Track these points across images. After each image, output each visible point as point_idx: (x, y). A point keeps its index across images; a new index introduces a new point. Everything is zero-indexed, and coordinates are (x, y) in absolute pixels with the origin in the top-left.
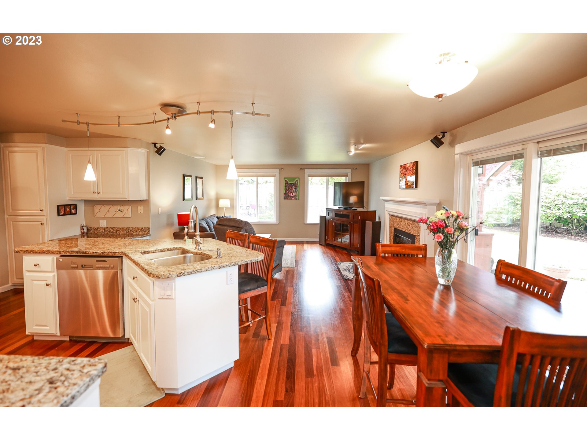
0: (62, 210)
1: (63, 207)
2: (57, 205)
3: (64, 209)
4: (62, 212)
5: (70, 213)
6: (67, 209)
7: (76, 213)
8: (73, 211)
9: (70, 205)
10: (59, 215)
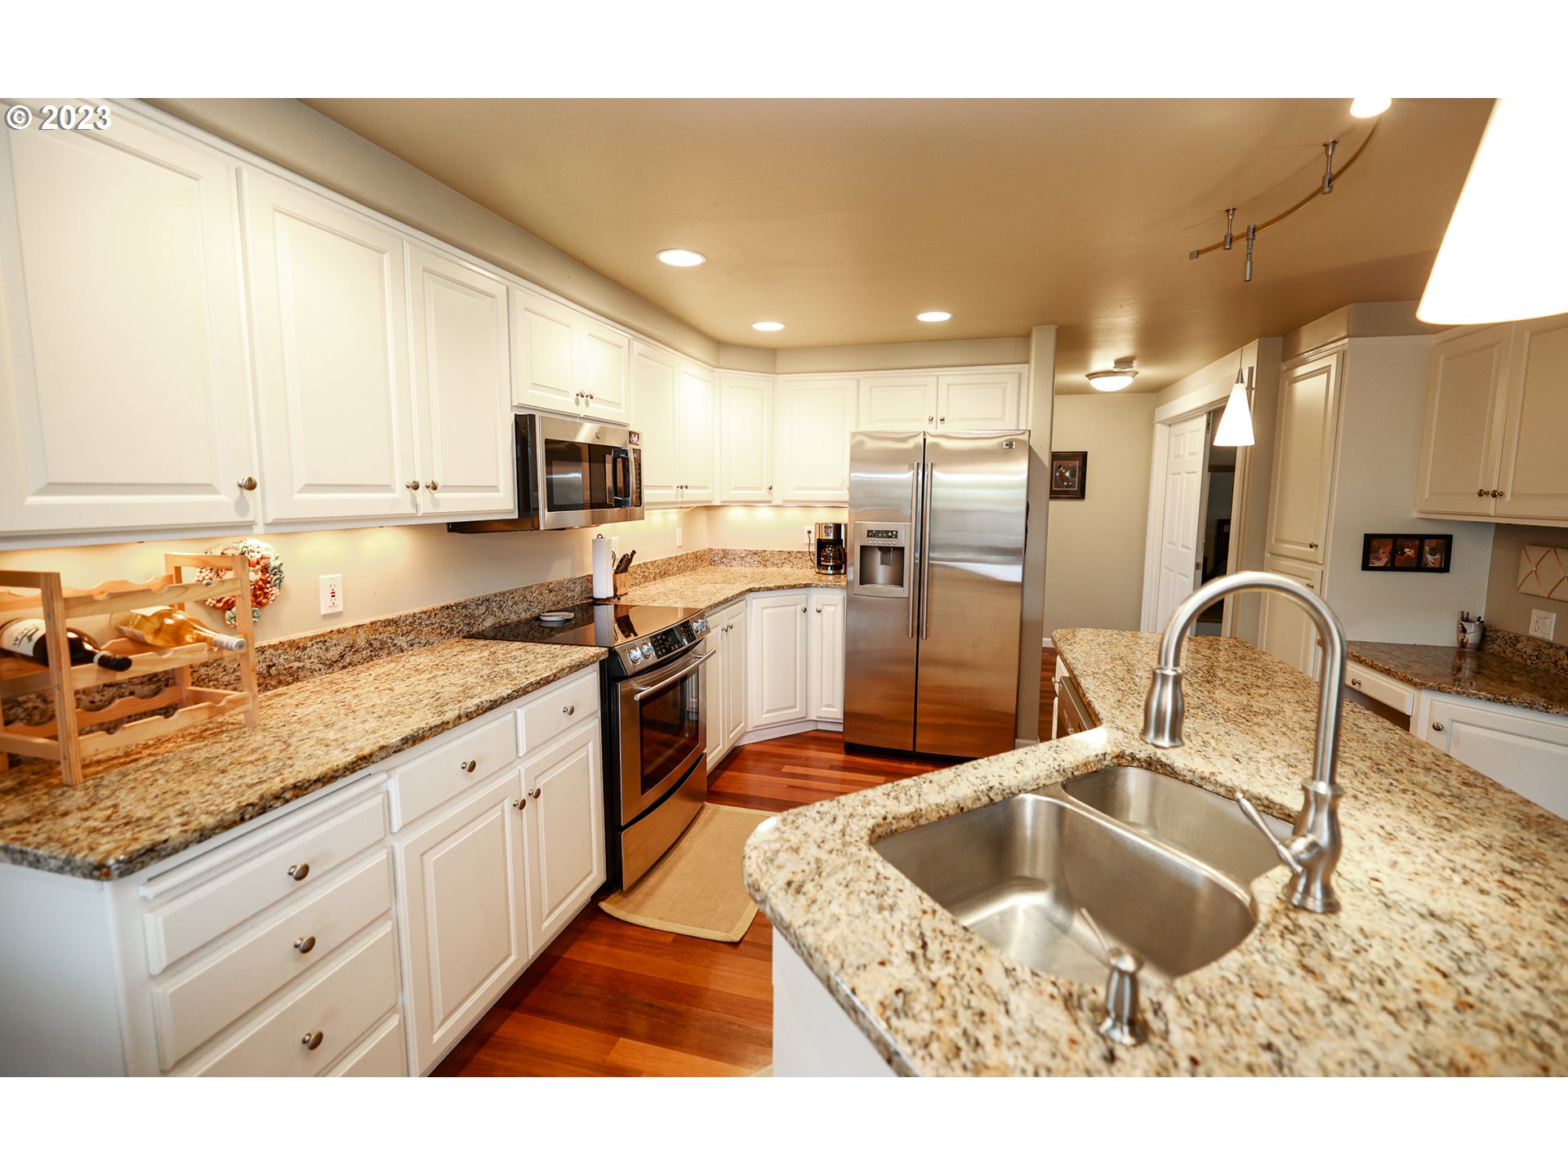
0: (1381, 550)
1: (1390, 543)
2: (1366, 535)
3: (1390, 547)
4: (1380, 559)
5: (1415, 565)
6: (1406, 550)
7: (1445, 568)
8: (1430, 557)
9: (1422, 538)
10: (1366, 567)
